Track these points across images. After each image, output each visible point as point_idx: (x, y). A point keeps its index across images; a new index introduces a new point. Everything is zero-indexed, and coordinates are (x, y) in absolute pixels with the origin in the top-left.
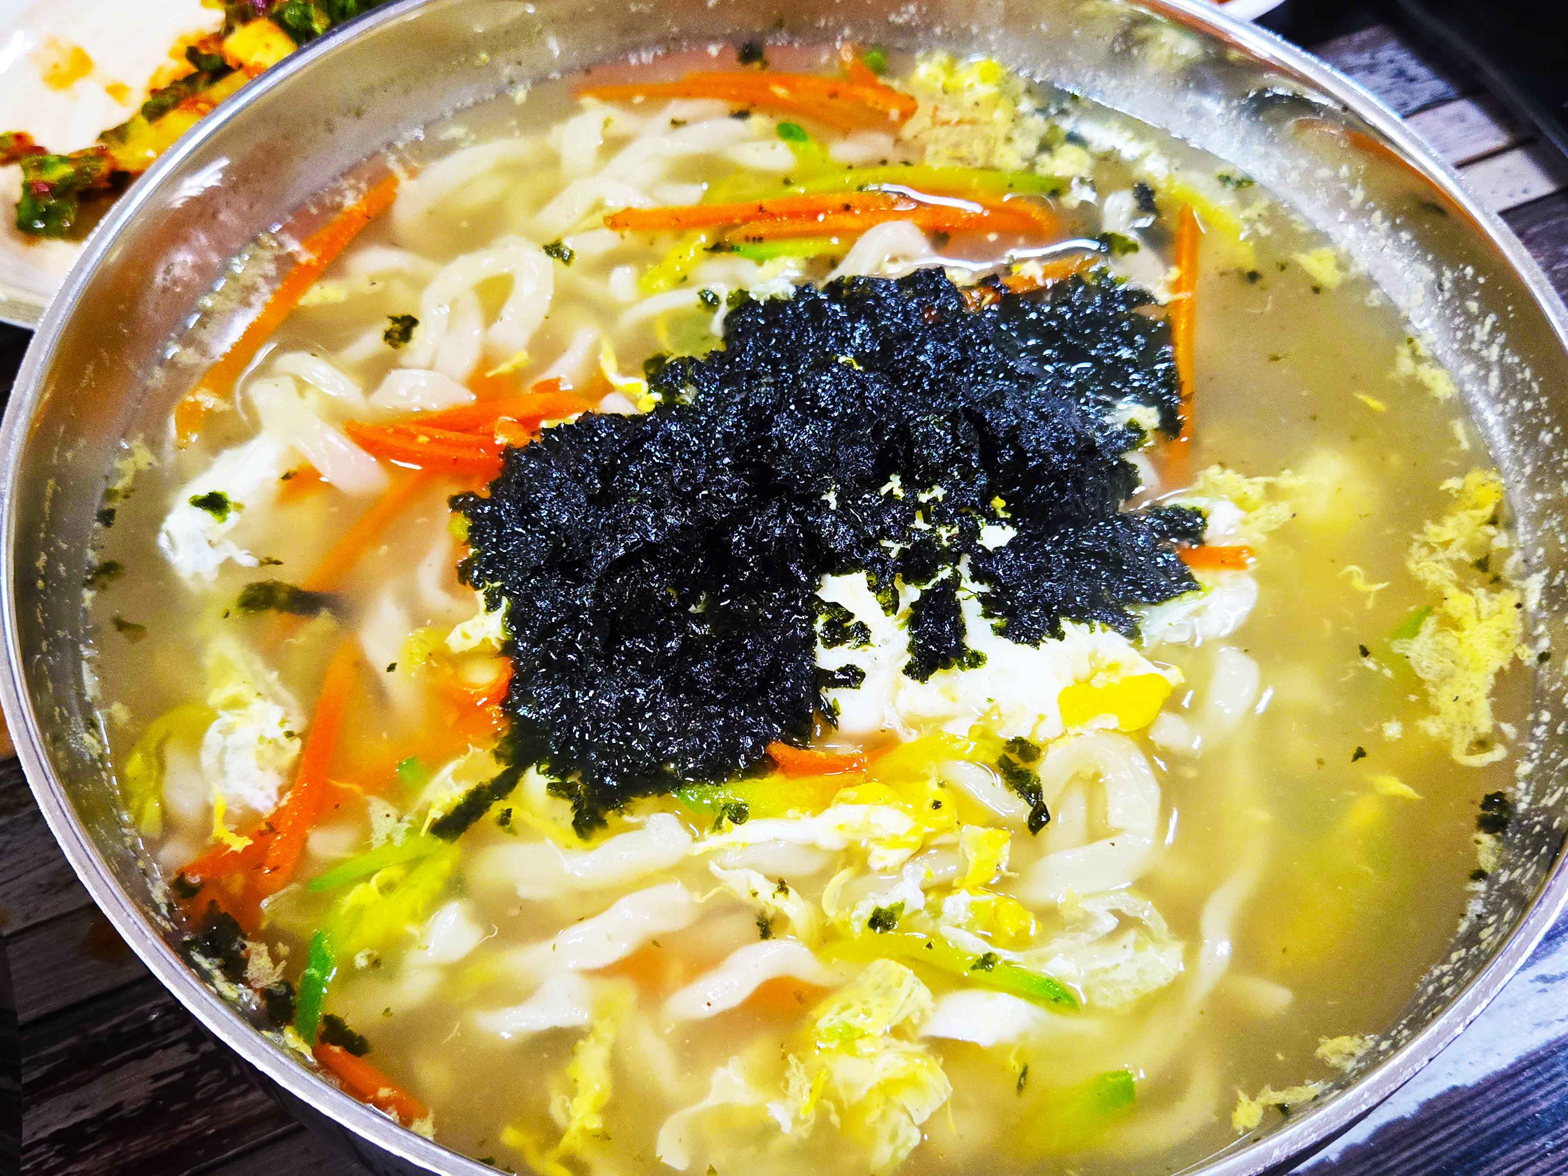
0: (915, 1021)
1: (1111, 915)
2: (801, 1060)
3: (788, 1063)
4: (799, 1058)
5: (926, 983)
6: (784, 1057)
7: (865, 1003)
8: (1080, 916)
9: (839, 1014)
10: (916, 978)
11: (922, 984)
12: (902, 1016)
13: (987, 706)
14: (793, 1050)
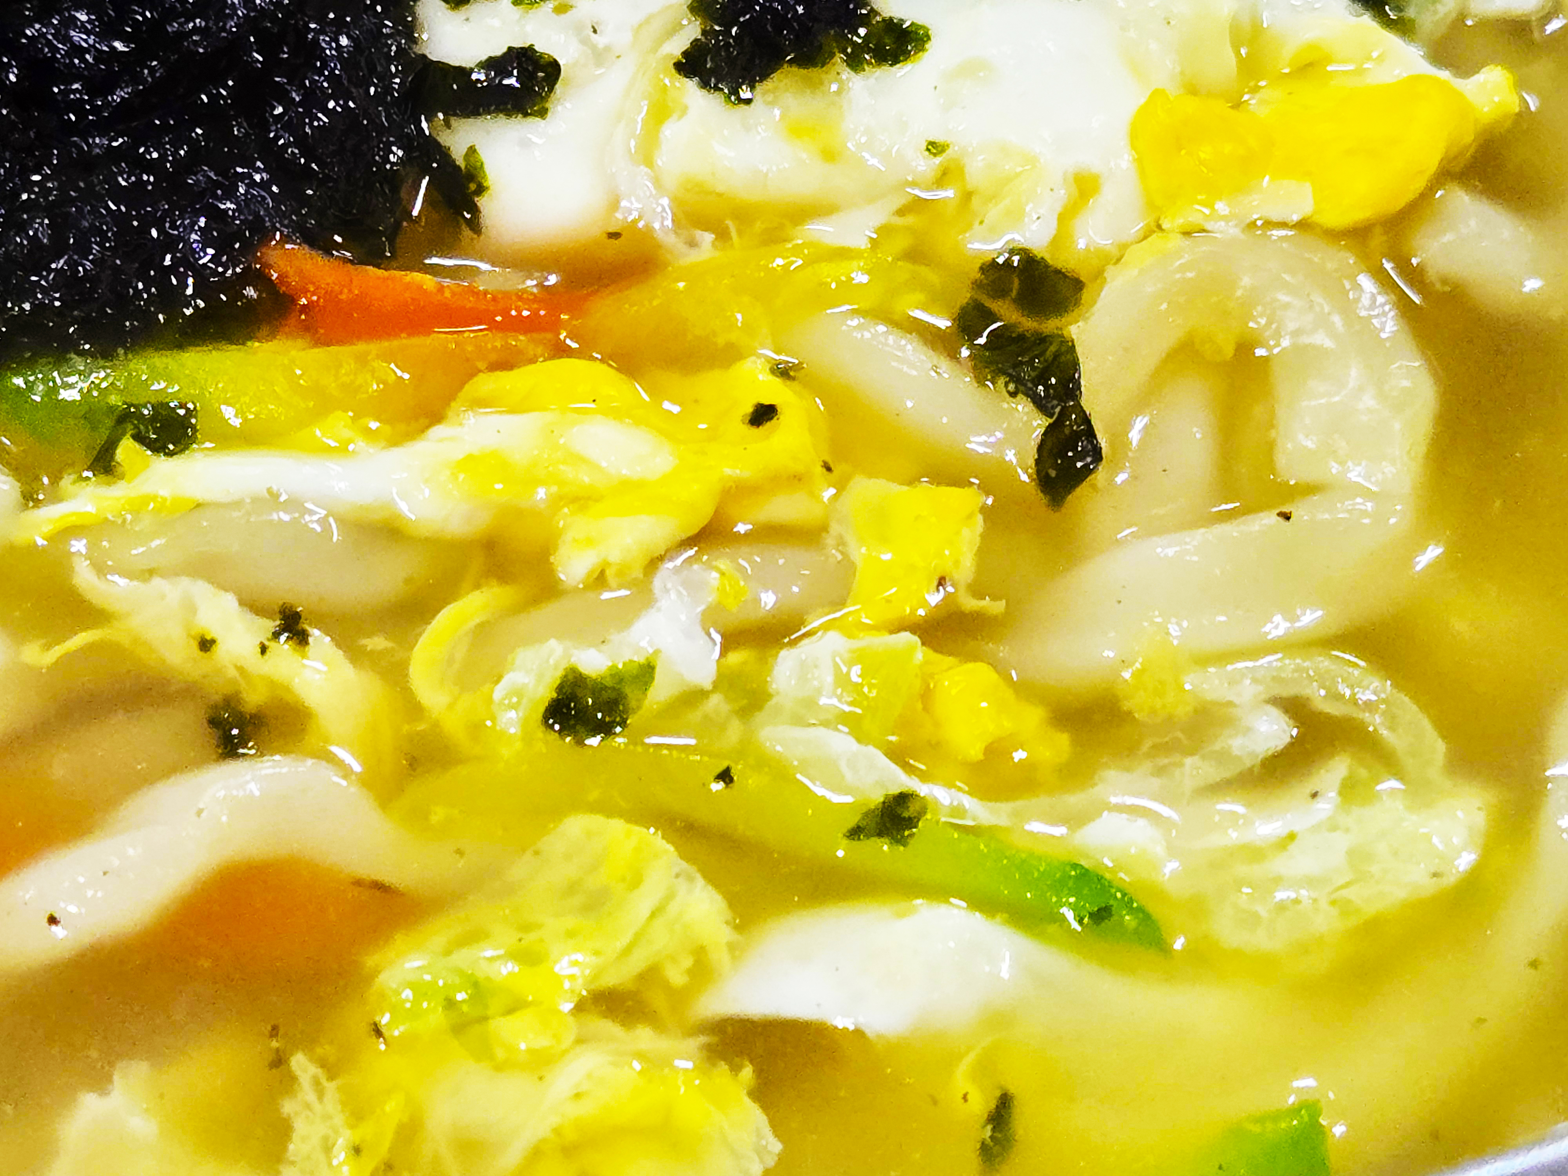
0: (676, 976)
1: (1275, 712)
2: (331, 1069)
3: (292, 1079)
4: (323, 1064)
5: (712, 879)
6: (279, 1061)
7: (526, 928)
8: (1183, 711)
9: (448, 953)
10: (684, 865)
11: (700, 881)
12: (637, 963)
13: (926, 165)
14: (308, 1043)
